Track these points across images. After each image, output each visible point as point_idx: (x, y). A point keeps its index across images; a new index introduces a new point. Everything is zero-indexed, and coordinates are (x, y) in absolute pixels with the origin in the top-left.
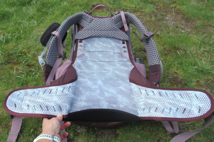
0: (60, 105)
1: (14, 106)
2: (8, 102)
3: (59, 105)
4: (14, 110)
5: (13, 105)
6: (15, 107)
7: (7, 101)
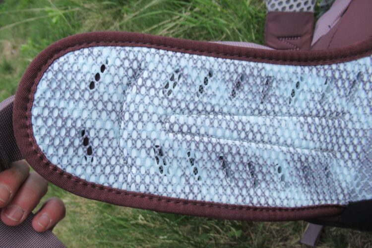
0: (307, 159)
1: (81, 152)
2: (40, 122)
3: (303, 159)
4: (84, 168)
5: (72, 143)
6: (90, 152)
7: (35, 112)
